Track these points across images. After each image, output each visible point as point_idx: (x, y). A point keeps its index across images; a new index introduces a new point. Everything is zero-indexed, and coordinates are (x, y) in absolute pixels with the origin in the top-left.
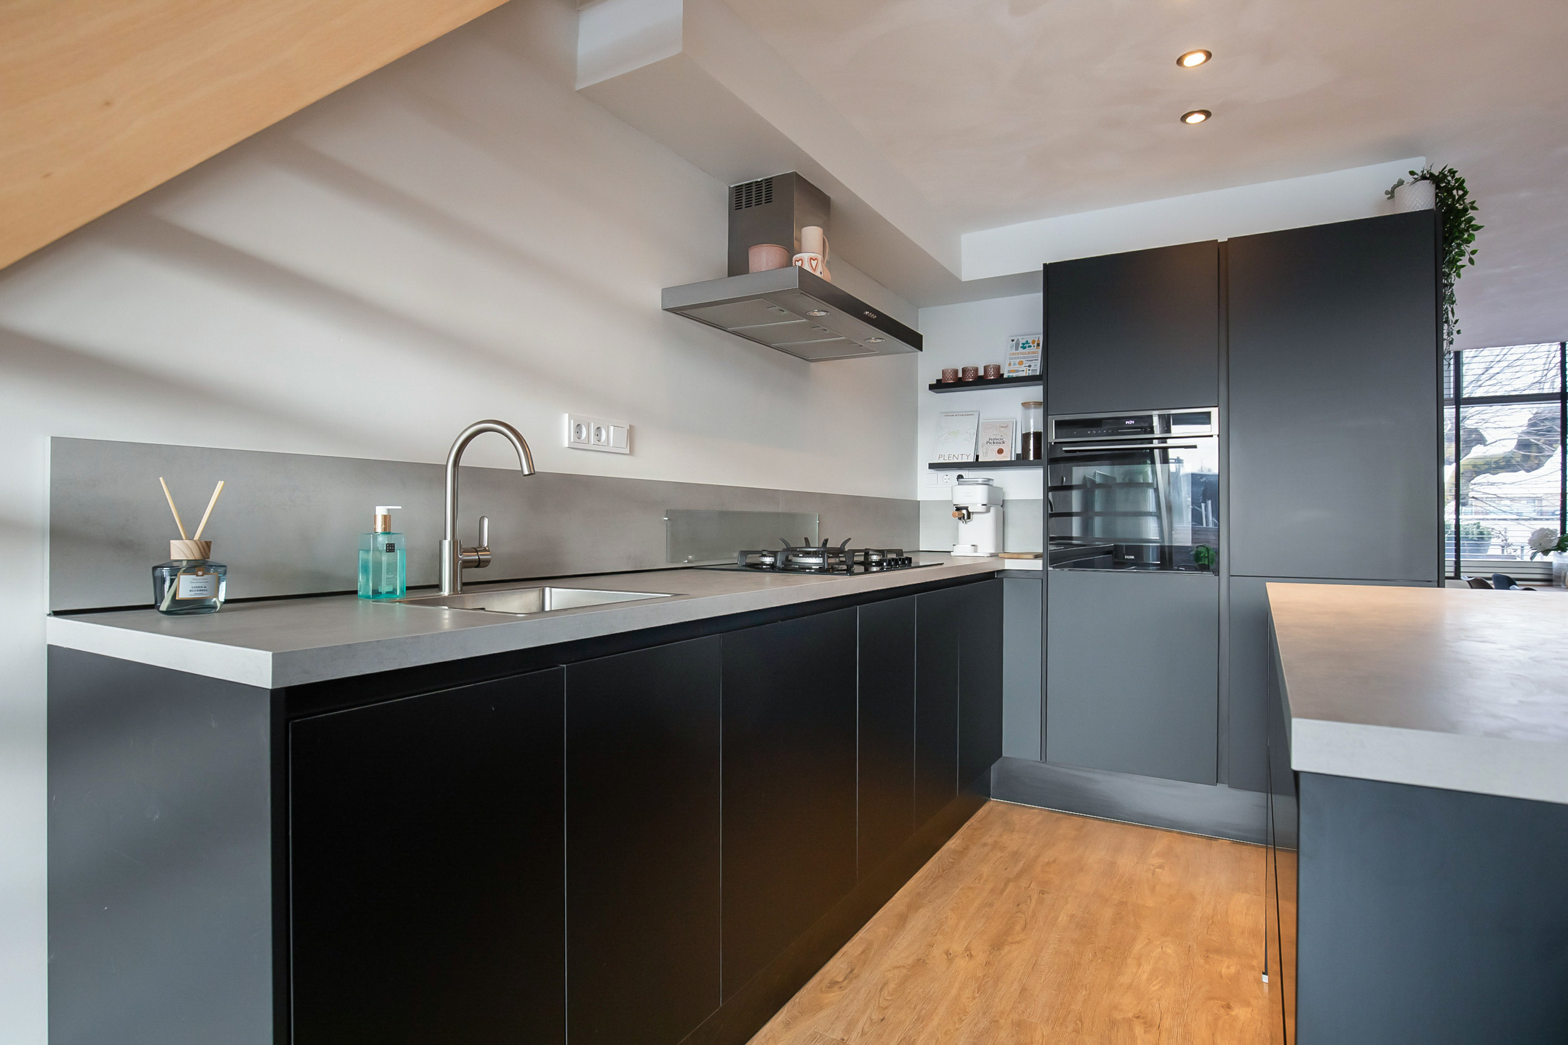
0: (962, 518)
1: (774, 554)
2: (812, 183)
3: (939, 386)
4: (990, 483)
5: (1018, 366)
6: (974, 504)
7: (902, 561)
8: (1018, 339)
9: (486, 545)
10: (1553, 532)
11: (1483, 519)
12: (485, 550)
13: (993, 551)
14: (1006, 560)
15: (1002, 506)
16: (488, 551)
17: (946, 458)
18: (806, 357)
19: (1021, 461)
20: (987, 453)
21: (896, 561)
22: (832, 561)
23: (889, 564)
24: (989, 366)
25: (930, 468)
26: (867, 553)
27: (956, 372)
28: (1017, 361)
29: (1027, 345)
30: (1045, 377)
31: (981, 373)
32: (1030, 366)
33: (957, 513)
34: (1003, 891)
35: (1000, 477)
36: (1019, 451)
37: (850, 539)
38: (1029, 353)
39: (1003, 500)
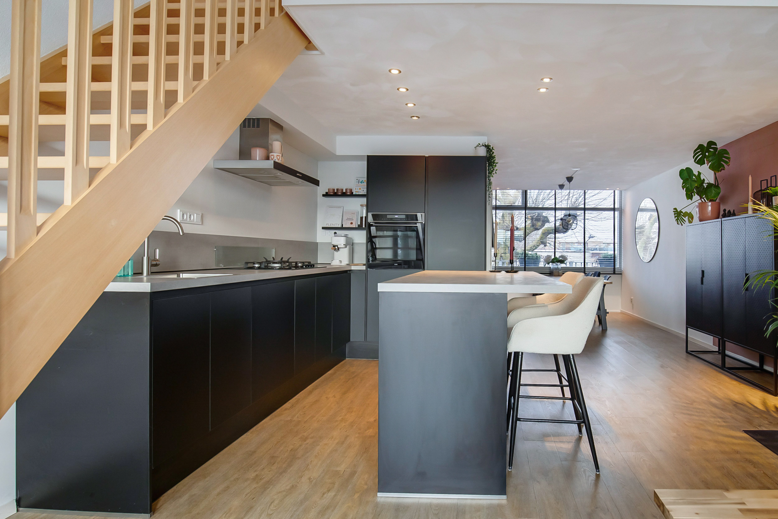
0: (335, 250)
1: (260, 263)
2: (276, 121)
3: (327, 195)
4: (347, 236)
5: (359, 190)
6: (341, 245)
7: (310, 266)
8: (359, 179)
9: (158, 258)
10: (551, 256)
11: (538, 252)
12: (157, 260)
13: (348, 263)
14: (352, 266)
15: (352, 245)
16: (159, 260)
17: (329, 225)
18: (270, 184)
19: (360, 228)
20: (346, 224)
21: (309, 266)
22: (284, 265)
23: (306, 266)
24: (347, 189)
25: (322, 229)
26: (296, 263)
27: (334, 190)
28: (359, 188)
29: (363, 182)
30: (367, 195)
31: (344, 191)
32: (363, 190)
33: (333, 248)
34: (348, 381)
35: (350, 233)
36: (359, 223)
37: (291, 257)
38: (363, 185)
39: (353, 243)
